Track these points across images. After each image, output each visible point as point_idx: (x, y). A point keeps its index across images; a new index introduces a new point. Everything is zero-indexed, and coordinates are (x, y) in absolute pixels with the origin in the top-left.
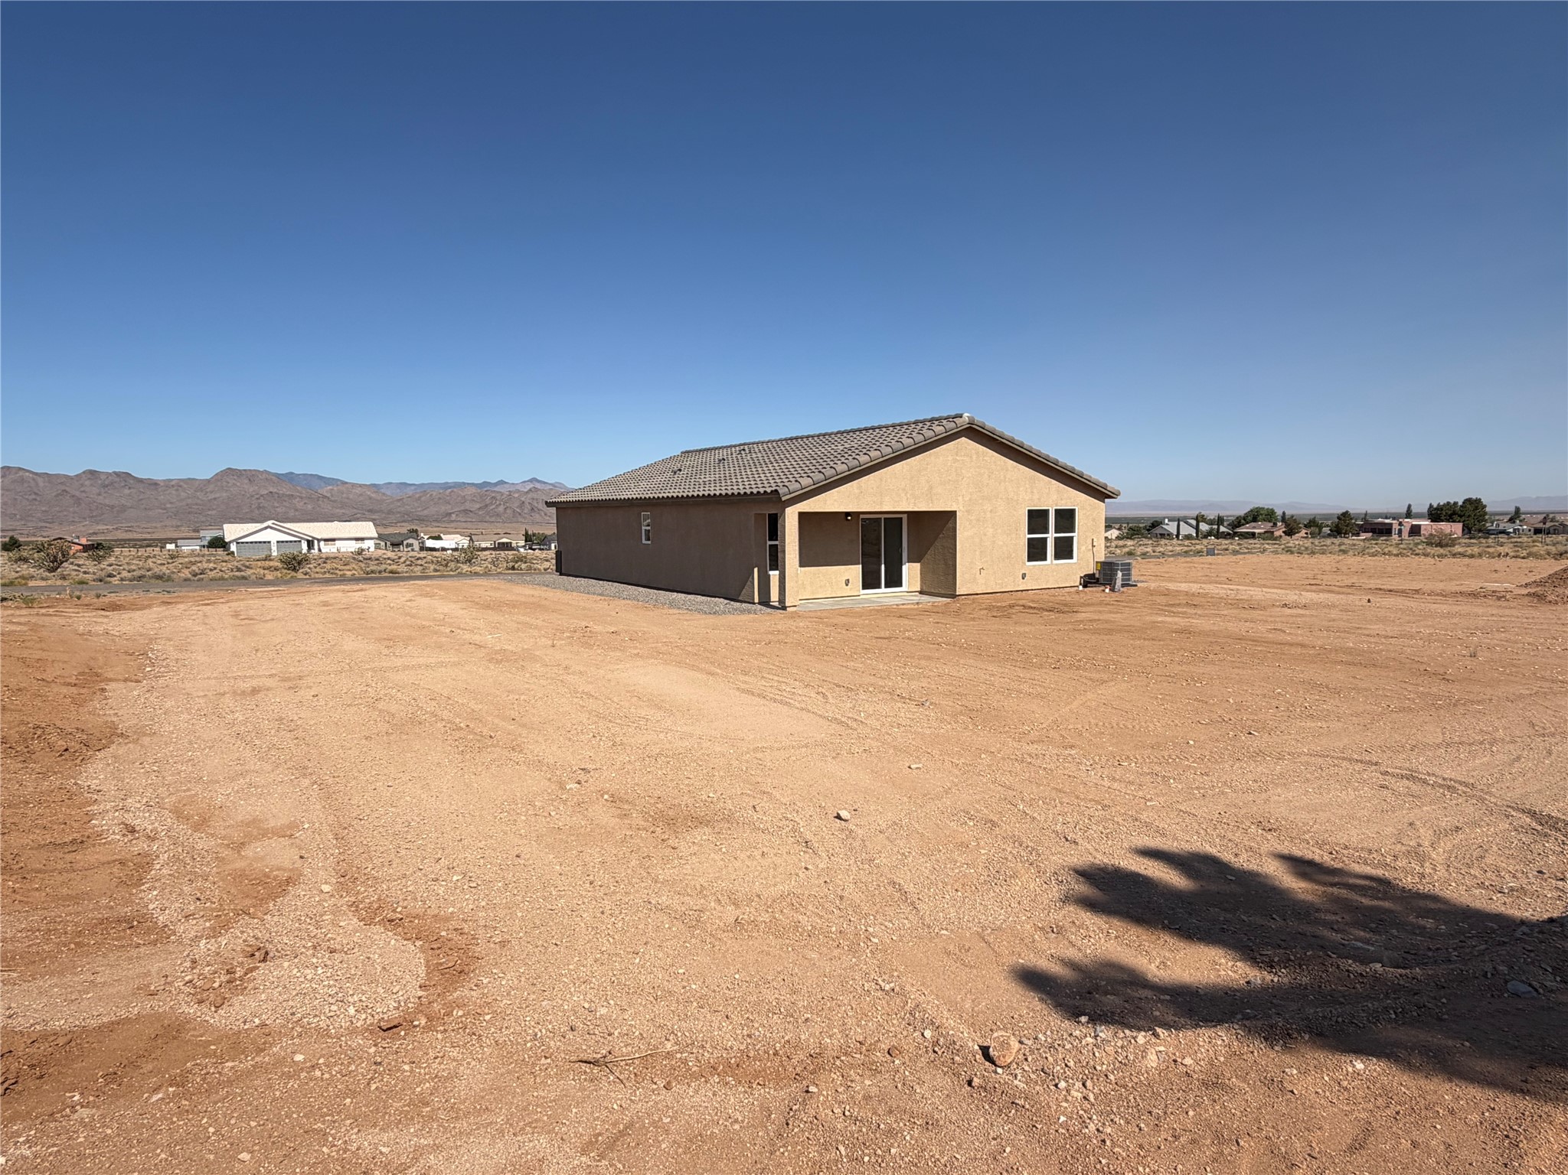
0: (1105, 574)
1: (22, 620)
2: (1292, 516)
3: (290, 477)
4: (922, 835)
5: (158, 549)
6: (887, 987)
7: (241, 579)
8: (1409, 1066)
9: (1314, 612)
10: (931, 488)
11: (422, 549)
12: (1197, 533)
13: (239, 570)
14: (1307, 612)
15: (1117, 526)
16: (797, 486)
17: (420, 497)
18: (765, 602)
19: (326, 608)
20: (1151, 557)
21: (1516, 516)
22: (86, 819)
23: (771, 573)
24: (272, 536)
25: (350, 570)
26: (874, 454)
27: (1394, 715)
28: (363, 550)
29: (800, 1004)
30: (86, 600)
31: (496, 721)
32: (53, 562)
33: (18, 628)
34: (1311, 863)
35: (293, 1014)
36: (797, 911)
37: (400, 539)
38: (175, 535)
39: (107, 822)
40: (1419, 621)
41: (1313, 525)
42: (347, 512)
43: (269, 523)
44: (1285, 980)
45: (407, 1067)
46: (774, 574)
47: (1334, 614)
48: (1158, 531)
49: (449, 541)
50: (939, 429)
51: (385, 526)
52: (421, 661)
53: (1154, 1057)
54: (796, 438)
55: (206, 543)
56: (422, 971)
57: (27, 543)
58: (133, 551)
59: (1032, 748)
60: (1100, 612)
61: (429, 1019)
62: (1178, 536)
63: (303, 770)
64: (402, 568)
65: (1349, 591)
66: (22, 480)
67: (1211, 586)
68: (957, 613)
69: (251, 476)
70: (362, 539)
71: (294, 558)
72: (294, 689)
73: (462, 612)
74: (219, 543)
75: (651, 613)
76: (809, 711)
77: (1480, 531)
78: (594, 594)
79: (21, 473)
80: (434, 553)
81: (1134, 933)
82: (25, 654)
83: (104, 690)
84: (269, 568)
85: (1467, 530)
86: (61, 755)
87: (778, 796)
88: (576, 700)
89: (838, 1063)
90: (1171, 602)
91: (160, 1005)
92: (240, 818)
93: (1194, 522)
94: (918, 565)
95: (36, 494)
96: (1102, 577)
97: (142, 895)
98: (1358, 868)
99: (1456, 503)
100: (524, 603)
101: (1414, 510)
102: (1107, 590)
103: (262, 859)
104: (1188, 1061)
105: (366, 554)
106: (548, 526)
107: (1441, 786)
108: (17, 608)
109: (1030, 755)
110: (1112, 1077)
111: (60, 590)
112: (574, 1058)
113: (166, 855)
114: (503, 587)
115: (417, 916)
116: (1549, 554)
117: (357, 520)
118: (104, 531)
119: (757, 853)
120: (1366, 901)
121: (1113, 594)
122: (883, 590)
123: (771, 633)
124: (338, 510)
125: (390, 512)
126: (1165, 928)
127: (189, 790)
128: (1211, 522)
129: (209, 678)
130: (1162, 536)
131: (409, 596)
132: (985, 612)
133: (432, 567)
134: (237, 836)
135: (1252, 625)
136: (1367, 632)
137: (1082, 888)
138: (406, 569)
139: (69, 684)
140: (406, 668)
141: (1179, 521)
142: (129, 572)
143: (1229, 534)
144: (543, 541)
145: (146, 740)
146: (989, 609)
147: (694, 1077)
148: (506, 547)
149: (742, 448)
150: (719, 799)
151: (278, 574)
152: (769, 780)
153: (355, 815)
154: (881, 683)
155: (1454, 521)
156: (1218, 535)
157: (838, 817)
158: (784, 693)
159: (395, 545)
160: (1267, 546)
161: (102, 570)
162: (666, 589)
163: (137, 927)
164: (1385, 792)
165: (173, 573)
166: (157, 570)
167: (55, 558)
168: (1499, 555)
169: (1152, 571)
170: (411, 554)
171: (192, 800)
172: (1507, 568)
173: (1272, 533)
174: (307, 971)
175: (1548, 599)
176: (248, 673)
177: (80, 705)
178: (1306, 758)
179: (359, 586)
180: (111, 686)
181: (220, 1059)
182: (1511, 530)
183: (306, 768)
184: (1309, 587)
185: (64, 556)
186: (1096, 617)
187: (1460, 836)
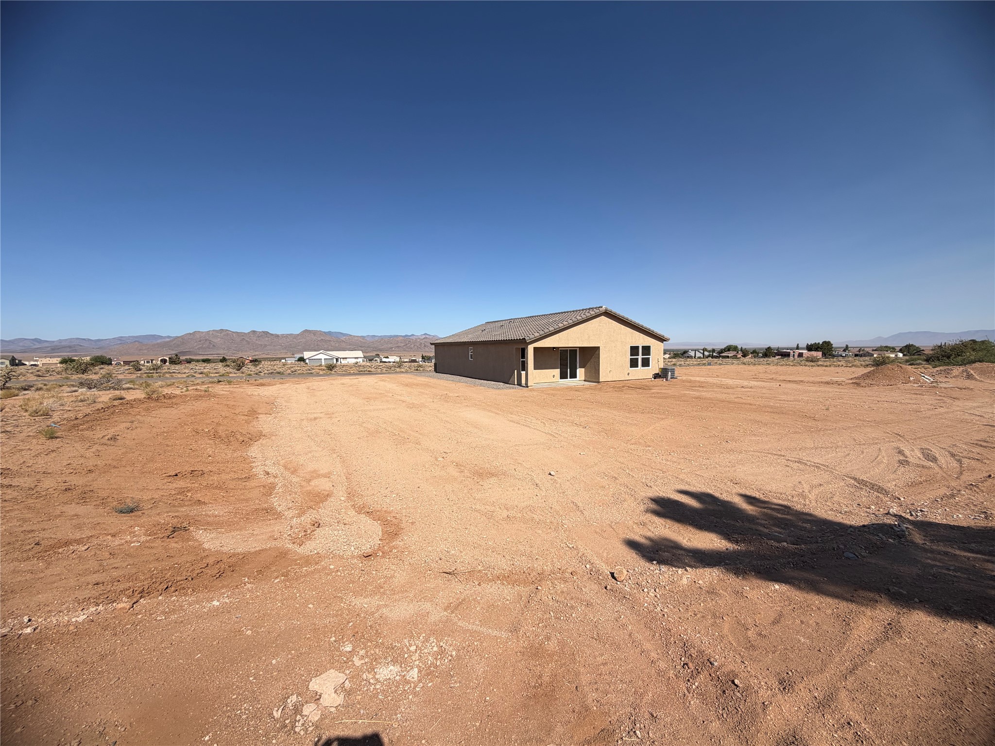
1: (227, 389)
2: (745, 349)
3: (330, 333)
4: (585, 482)
5: (279, 362)
6: (571, 546)
7: (310, 374)
8: (800, 588)
9: (755, 390)
10: (589, 337)
11: (381, 362)
12: (703, 356)
13: (309, 370)
14: (752, 390)
15: (669, 353)
16: (533, 336)
17: (380, 341)
18: (520, 384)
20: (683, 366)
21: (846, 349)
22: (250, 469)
23: (522, 372)
24: (322, 357)
25: (352, 371)
26: (565, 323)
27: (792, 435)
28: (358, 362)
29: (534, 552)
30: (251, 382)
31: (410, 432)
32: (239, 367)
33: (225, 393)
34: (754, 498)
35: (329, 549)
36: (533, 513)
37: (373, 358)
38: (285, 356)
39: (258, 470)
40: (802, 394)
41: (755, 353)
42: (352, 347)
43: (321, 351)
44: (743, 549)
45: (374, 572)
46: (523, 373)
47: (764, 391)
48: (686, 355)
49: (392, 359)
50: (592, 313)
51: (366, 353)
52: (380, 407)
53: (686, 580)
54: (533, 317)
55: (297, 359)
56: (380, 533)
57: (229, 359)
58: (269, 362)
59: (632, 447)
60: (661, 389)
61: (383, 553)
62: (695, 357)
64: (373, 370)
65: (771, 381)
66: (228, 334)
67: (710, 379)
68: (600, 389)
69: (314, 333)
70: (357, 358)
71: (331, 366)
72: (330, 418)
73: (397, 387)
74: (302, 359)
75: (473, 389)
76: (538, 430)
77: (830, 355)
78: (450, 380)
79: (227, 332)
80: (386, 364)
81: (676, 526)
82: (228, 403)
83: (257, 418)
84: (321, 369)
85: (824, 355)
86: (241, 443)
87: (525, 465)
88: (442, 424)
89: (550, 577)
90: (692, 385)
91: (278, 543)
92: (309, 470)
93: (702, 351)
94: (584, 369)
95: (232, 340)
96: (662, 374)
97: (272, 499)
99: (819, 343)
100: (421, 384)
101: (800, 346)
102: (664, 380)
103: (318, 486)
104: (701, 582)
105: (359, 364)
106: (431, 353)
107: (813, 466)
108: (225, 385)
109: (631, 450)
110: (667, 588)
111: (241, 378)
112: (441, 571)
113: (281, 484)
114: (413, 378)
115: (378, 511)
116: (861, 365)
117: (355, 350)
118: (258, 355)
119: (516, 489)
120: (779, 515)
121: (668, 382)
122: (569, 379)
123: (522, 397)
124: (348, 346)
125: (369, 347)
126: (690, 524)
127: (290, 458)
128: (709, 351)
129: (297, 413)
130: (688, 357)
131: (375, 381)
132: (612, 389)
133: (385, 369)
134: (308, 477)
135: (728, 395)
136: (779, 399)
137: (653, 506)
139: (245, 415)
140: (374, 410)
141: (695, 351)
142: (267, 371)
143: (717, 356)
144: (429, 359)
145: (273, 438)
146: (614, 387)
147: (490, 581)
148: (414, 361)
149: (510, 321)
150: (500, 466)
151: (325, 372)
152: (521, 458)
153: (354, 469)
154: (568, 418)
155: (818, 351)
156: (713, 357)
157: (550, 474)
158: (527, 422)
159: (371, 360)
160: (734, 362)
161: (257, 370)
162: (479, 379)
163: (270, 512)
164: (788, 468)
165: (284, 371)
166: (278, 370)
167: (240, 365)
168: (839, 366)
169: (684, 372)
170: (377, 364)
171: (291, 462)
172: (841, 372)
173: (737, 356)
174: (335, 532)
175: (862, 385)
176: (313, 411)
177: (249, 424)
178: (753, 453)
179: (357, 377)
180: (261, 416)
181: (301, 566)
182: (844, 355)
183: (335, 450)
184: (753, 379)
185: (243, 364)
186: (660, 392)
187: (822, 488)
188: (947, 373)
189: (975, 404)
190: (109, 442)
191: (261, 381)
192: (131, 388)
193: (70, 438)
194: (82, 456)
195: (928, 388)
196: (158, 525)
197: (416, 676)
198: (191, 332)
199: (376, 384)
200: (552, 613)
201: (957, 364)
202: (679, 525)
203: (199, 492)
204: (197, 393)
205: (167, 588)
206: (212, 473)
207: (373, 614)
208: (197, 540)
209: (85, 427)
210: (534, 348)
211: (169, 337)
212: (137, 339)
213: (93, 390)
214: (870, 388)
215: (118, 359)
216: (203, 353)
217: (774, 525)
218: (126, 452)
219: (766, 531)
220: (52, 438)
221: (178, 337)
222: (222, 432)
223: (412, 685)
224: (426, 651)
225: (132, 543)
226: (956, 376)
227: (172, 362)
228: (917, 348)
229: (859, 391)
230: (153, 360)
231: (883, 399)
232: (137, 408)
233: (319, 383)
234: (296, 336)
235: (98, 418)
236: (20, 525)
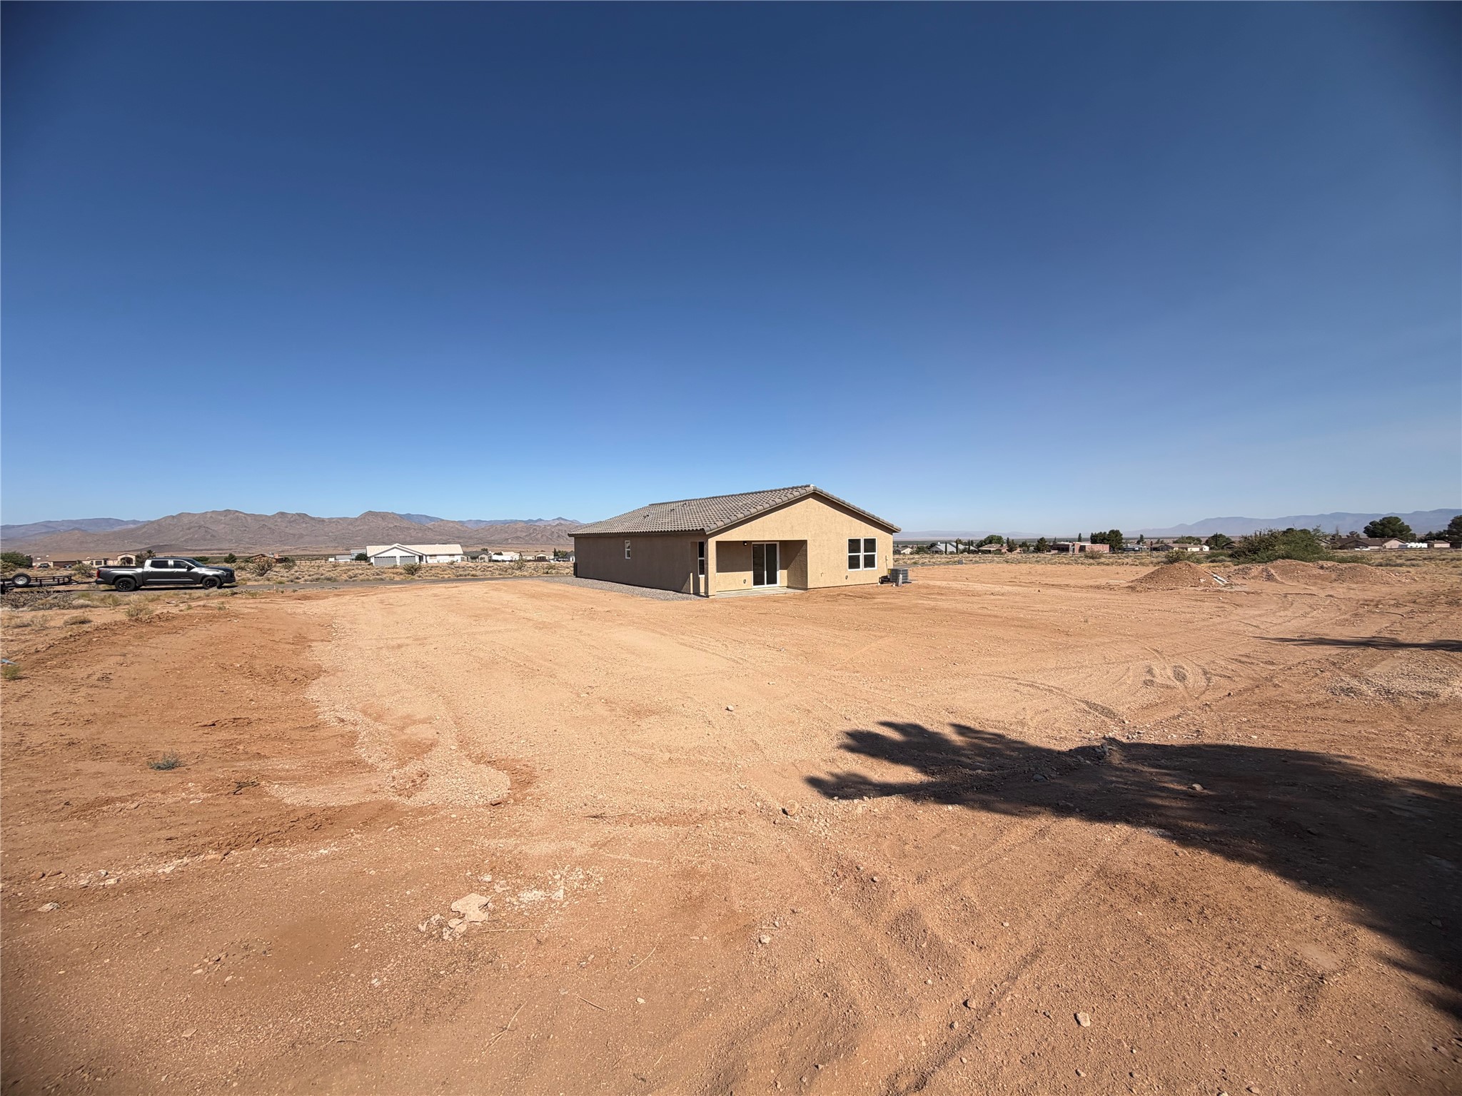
0: (893, 576)
1: (252, 606)
2: (1013, 540)
3: (408, 517)
4: (771, 717)
5: (324, 561)
6: (743, 787)
7: (379, 580)
8: (973, 808)
9: (1007, 598)
10: (792, 527)
11: (490, 561)
12: (957, 550)
13: (378, 574)
14: (1003, 598)
15: (911, 546)
16: (715, 526)
17: (489, 529)
18: (697, 593)
19: (436, 598)
20: (927, 565)
21: (1141, 540)
22: (315, 715)
23: (700, 576)
24: (397, 553)
25: (446, 574)
26: (759, 508)
27: (1034, 654)
28: (454, 562)
29: (699, 794)
30: (286, 594)
31: (541, 662)
32: (261, 570)
33: (253, 611)
34: (968, 728)
35: (447, 799)
36: (701, 755)
37: (477, 555)
38: (334, 552)
39: (327, 716)
40: (1063, 602)
41: (1024, 545)
42: (444, 538)
43: (396, 545)
44: (938, 780)
45: (507, 818)
46: (702, 577)
47: (1018, 599)
48: (934, 549)
49: (507, 556)
50: (796, 494)
51: (467, 546)
52: (495, 628)
53: (861, 809)
54: (716, 497)
55: (354, 557)
56: (509, 783)
57: (240, 557)
58: (308, 562)
59: (836, 673)
60: (888, 598)
61: (515, 800)
62: (946, 552)
63: (433, 689)
64: (478, 573)
65: (1030, 585)
66: (238, 518)
67: (953, 583)
68: (807, 599)
69: (384, 516)
70: (453, 555)
71: (412, 567)
72: (423, 645)
73: (517, 600)
74: (363, 557)
75: (631, 600)
76: (717, 655)
77: (1120, 549)
78: (596, 589)
79: (237, 514)
80: (498, 563)
81: (870, 761)
82: (260, 626)
83: (310, 646)
84: (396, 573)
85: (1112, 549)
86: (293, 682)
87: (696, 699)
88: (586, 650)
89: (714, 817)
90: (930, 591)
91: (381, 797)
92: (400, 714)
93: (955, 544)
94: (786, 571)
95: (245, 527)
96: (891, 578)
97: (356, 751)
98: (991, 730)
99: (1105, 533)
100: (555, 594)
101: (1083, 536)
102: (894, 586)
103: (416, 734)
104: (876, 810)
105: (456, 564)
106: (569, 546)
107: (1046, 690)
108: (246, 598)
109: (834, 676)
110: (839, 817)
111: (269, 587)
112: (586, 815)
113: (365, 732)
114: (542, 585)
115: (503, 760)
116: (1152, 563)
117: (450, 543)
118: (289, 550)
119: (683, 728)
120: (989, 745)
121: (898, 588)
122: (766, 585)
123: (699, 611)
124: (438, 537)
125: (470, 538)
126: (886, 758)
127: (368, 700)
128: (965, 544)
129: (371, 639)
130: (937, 552)
131: (485, 590)
132: (823, 598)
133: (497, 572)
134: (399, 724)
135: (971, 605)
136: (1032, 609)
137: (848, 741)
138: (481, 573)
139: (289, 643)
140: (487, 632)
141: (946, 543)
142: (309, 576)
143: (975, 551)
144: (565, 556)
145: (340, 674)
146: (826, 596)
147: (644, 822)
148: (542, 559)
149: (685, 503)
150: (664, 701)
151: (402, 577)
152: (692, 691)
153: (464, 712)
154: (759, 639)
155: (1104, 543)
156: (969, 552)
157: (728, 709)
158: (704, 645)
159: (474, 558)
160: (995, 558)
161: (292, 575)
162: (639, 586)
163: (356, 765)
164: (1016, 693)
165: (337, 576)
166: (328, 575)
167: (263, 567)
168: (1123, 564)
169: (923, 574)
170: (484, 564)
171: (371, 706)
172: (1125, 572)
173: (1001, 550)
174: (453, 780)
175: (1137, 589)
176: (395, 636)
177: (298, 655)
178: (981, 677)
179: (454, 585)
180: (314, 644)
181: (415, 817)
182: (1137, 549)
183: (434, 688)
184: (1008, 583)
185: (269, 566)
186: (885, 601)
187: (1047, 714)
188: (1245, 572)
189: (1256, 613)
190: (100, 684)
191: (301, 592)
192: (87, 606)
193: (40, 678)
194: (70, 703)
195: (1212, 593)
196: (217, 780)
197: (562, 896)
198: (174, 515)
199: (486, 595)
200: (709, 845)
201: (1262, 560)
202: (874, 760)
203: (252, 744)
204: (207, 612)
205: (258, 840)
206: (261, 722)
207: (510, 852)
208: (273, 796)
209: (55, 663)
210: (717, 542)
211: (134, 522)
212: (77, 526)
213: (21, 609)
214: (1147, 593)
215: (43, 558)
216: (194, 548)
217: (979, 755)
218: (131, 697)
219: (969, 761)
220: (14, 679)
221: (152, 522)
222: (260, 668)
223: (558, 903)
224: (571, 878)
225: (190, 800)
226: (1255, 576)
228: (1227, 539)
229: (1134, 597)
230: (107, 559)
231: (1157, 608)
232: (123, 634)
233: (397, 594)
234: (352, 522)
235: (70, 650)
236: (29, 785)
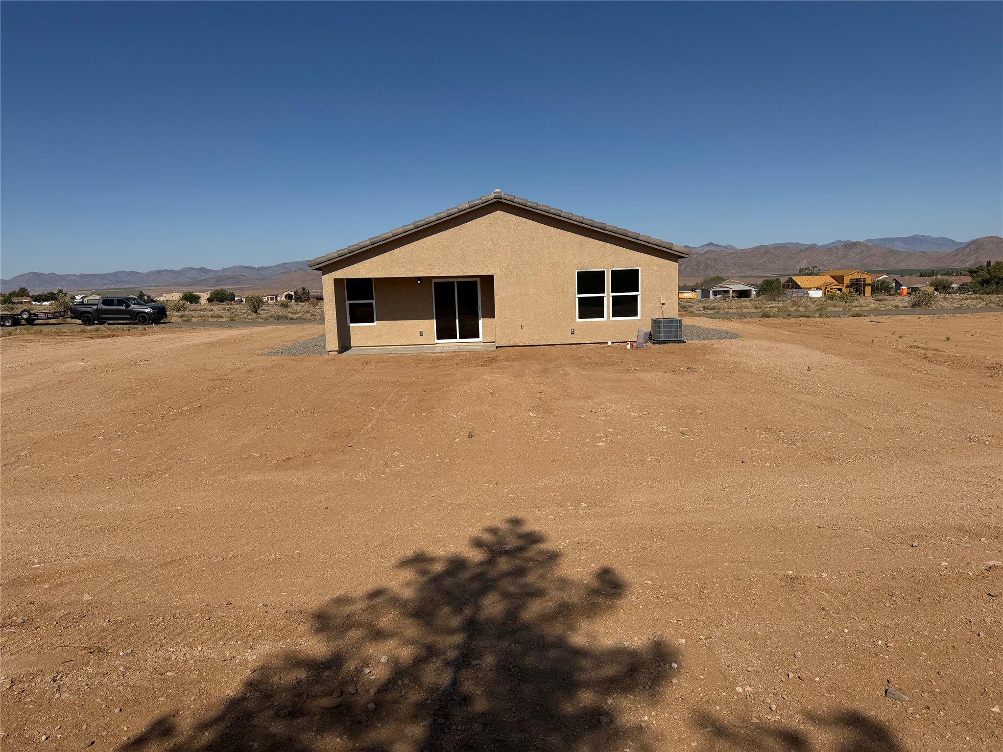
10: (465, 256)
122: (458, 340)
210: (337, 280)
227: (297, 299)
